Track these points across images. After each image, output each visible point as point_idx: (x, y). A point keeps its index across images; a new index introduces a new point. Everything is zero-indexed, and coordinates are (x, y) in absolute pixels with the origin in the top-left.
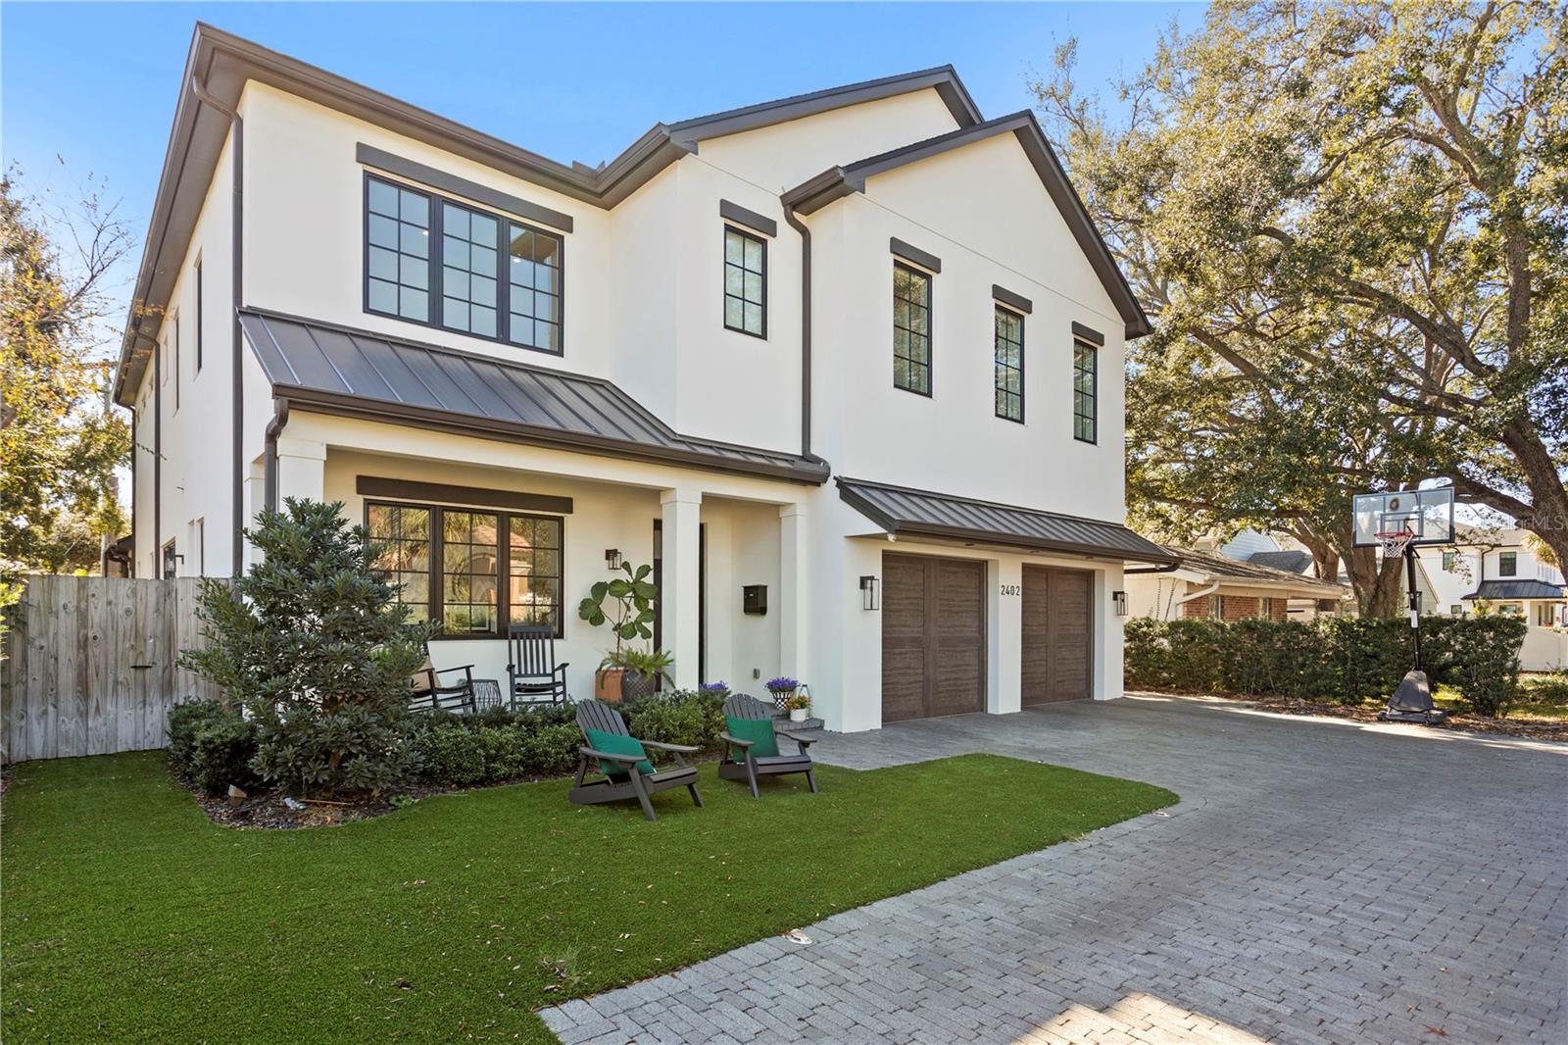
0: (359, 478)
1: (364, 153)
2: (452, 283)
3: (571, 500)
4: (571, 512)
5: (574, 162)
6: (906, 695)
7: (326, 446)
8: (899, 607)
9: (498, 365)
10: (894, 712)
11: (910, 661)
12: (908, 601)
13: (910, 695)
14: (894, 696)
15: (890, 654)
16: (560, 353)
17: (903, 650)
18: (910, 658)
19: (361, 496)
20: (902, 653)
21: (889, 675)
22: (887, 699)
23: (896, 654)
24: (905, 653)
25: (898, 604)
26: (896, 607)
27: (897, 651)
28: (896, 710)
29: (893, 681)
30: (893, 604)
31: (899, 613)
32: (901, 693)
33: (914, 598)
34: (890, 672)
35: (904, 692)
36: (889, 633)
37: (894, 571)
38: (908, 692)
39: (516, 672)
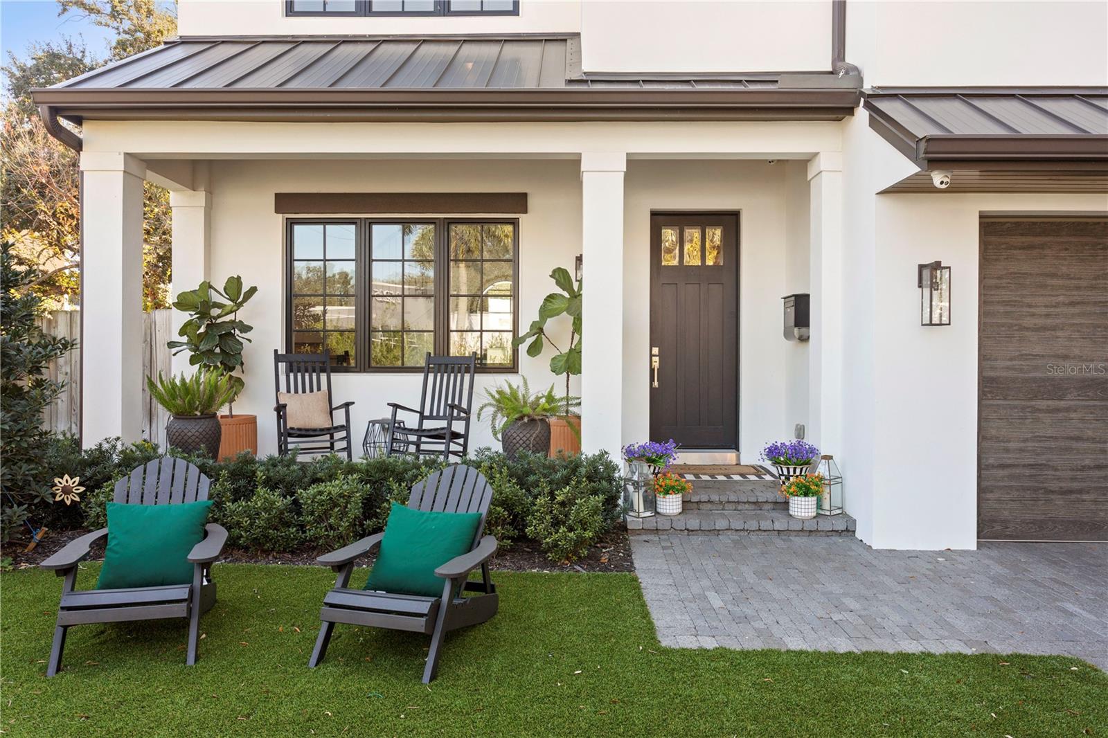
0: (278, 196)
3: (525, 195)
4: (525, 211)
6: (1071, 492)
7: (127, 155)
8: (1049, 321)
9: (424, 41)
10: (1034, 522)
11: (1081, 425)
12: (1076, 310)
13: (1080, 491)
14: (1036, 490)
15: (1023, 408)
16: (515, 12)
17: (1062, 404)
18: (1082, 420)
19: (280, 216)
20: (1058, 410)
21: (1021, 450)
22: (1015, 494)
23: (1039, 410)
24: (1068, 410)
25: (1047, 316)
26: (1040, 322)
27: (1043, 404)
28: (1043, 517)
29: (1032, 461)
30: (1033, 315)
31: (1048, 333)
32: (1054, 485)
33: (1095, 303)
34: (1022, 445)
35: (1063, 485)
36: (1021, 370)
37: (1035, 252)
38: (1075, 485)
39: (427, 413)
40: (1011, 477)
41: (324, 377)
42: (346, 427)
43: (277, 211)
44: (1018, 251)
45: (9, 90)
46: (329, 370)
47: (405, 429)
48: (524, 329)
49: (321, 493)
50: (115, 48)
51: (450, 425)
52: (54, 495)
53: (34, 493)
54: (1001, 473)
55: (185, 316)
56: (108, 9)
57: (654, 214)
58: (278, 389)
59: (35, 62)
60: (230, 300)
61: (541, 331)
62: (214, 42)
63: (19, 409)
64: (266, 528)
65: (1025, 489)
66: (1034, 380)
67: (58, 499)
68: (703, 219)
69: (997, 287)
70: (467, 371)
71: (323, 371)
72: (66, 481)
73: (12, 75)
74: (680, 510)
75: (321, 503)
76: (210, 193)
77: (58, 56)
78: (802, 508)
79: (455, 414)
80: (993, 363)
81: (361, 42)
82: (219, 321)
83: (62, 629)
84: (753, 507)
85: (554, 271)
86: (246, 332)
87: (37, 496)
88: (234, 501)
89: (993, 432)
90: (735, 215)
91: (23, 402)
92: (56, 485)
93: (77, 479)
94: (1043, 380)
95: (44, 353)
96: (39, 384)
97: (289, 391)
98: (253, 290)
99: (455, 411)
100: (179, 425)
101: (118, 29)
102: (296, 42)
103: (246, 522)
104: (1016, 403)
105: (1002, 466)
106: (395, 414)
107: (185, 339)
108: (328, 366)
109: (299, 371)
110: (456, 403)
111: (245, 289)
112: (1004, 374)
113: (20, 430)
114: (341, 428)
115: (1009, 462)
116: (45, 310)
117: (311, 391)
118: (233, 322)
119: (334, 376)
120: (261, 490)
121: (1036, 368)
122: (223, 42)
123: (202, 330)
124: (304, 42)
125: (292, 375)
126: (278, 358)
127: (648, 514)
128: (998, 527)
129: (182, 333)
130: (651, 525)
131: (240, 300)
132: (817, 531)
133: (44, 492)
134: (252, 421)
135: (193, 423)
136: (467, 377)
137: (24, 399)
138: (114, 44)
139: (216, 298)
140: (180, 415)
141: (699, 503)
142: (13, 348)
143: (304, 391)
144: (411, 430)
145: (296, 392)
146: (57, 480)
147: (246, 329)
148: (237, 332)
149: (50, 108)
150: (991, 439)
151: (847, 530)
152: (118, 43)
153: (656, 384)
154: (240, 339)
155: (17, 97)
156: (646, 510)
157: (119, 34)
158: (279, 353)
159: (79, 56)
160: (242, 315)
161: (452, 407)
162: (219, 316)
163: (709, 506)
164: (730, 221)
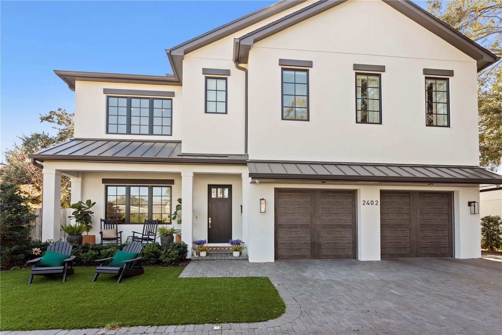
0: (103, 179)
1: (105, 91)
2: (134, 121)
3: (173, 180)
4: (174, 184)
5: (166, 74)
6: (299, 249)
7: (56, 170)
8: (294, 212)
9: (145, 142)
10: (290, 256)
11: (301, 234)
12: (300, 209)
13: (301, 249)
14: (291, 249)
15: (288, 231)
16: (171, 135)
17: (297, 230)
18: (301, 233)
19: (104, 184)
20: (296, 231)
21: (287, 240)
22: (286, 250)
23: (292, 231)
24: (298, 231)
25: (293, 210)
26: (291, 212)
27: (292, 230)
28: (292, 255)
29: (290, 243)
30: (290, 210)
31: (294, 214)
32: (295, 248)
33: (304, 208)
34: (287, 239)
35: (297, 247)
36: (287, 222)
37: (290, 196)
38: (300, 248)
39: (144, 234)
40: (285, 246)
41: (115, 225)
42: (121, 238)
43: (103, 183)
44: (286, 196)
45: (22, 145)
46: (117, 224)
47: (138, 238)
48: (173, 213)
49: (106, 251)
50: (58, 134)
51: (149, 237)
52: (33, 253)
53: (27, 252)
54: (283, 245)
55: (74, 210)
56: (57, 121)
57: (209, 185)
58: (101, 228)
59: (31, 137)
60: (88, 206)
61: (176, 214)
62: (85, 140)
63: (23, 232)
64: (90, 259)
65: (288, 249)
66: (290, 224)
67: (33, 254)
68: (223, 187)
69: (281, 204)
70: (156, 224)
71: (115, 224)
72: (36, 249)
73: (24, 140)
74: (206, 255)
75: (106, 253)
76: (83, 178)
77: (39, 135)
78: (236, 254)
79: (150, 234)
80: (280, 221)
81: (127, 141)
82: (84, 211)
83: (32, 275)
84: (225, 254)
85: (179, 199)
86: (92, 214)
87: (27, 253)
88: (82, 254)
89: (281, 236)
90: (231, 186)
91: (24, 230)
92: (33, 250)
93: (39, 249)
94: (292, 224)
95: (30, 218)
96: (29, 226)
97: (104, 229)
98: (95, 203)
99: (150, 233)
100: (70, 237)
101: (59, 129)
102: (109, 141)
103: (85, 258)
104: (286, 230)
105: (283, 244)
106: (134, 234)
107: (74, 216)
108: (117, 223)
109: (108, 224)
110: (151, 231)
111: (92, 203)
112: (283, 223)
113: (23, 236)
114: (119, 238)
115: (284, 243)
116: (32, 208)
117: (111, 229)
118: (89, 211)
119: (118, 225)
120: (90, 251)
121: (291, 222)
122: (87, 140)
123: (79, 213)
124: (111, 141)
125: (106, 225)
126: (102, 220)
127: (197, 256)
128: (282, 257)
129: (73, 214)
130: (197, 259)
131: (91, 206)
132: (239, 259)
133: (30, 251)
134: (94, 236)
135: (74, 236)
136: (156, 225)
137: (24, 229)
138: (58, 133)
139: (83, 205)
140: (70, 234)
141: (211, 254)
142: (21, 217)
143: (109, 229)
144: (140, 238)
145: (107, 229)
146: (33, 249)
147: (92, 213)
148: (90, 214)
149: (34, 159)
150: (280, 238)
151: (246, 259)
152: (59, 133)
153: (210, 227)
154: (91, 216)
155: (25, 147)
156: (197, 255)
157: (60, 130)
158: (102, 219)
159: (47, 135)
160: (91, 209)
161: (149, 232)
162: (84, 210)
163: (214, 254)
164: (230, 187)
